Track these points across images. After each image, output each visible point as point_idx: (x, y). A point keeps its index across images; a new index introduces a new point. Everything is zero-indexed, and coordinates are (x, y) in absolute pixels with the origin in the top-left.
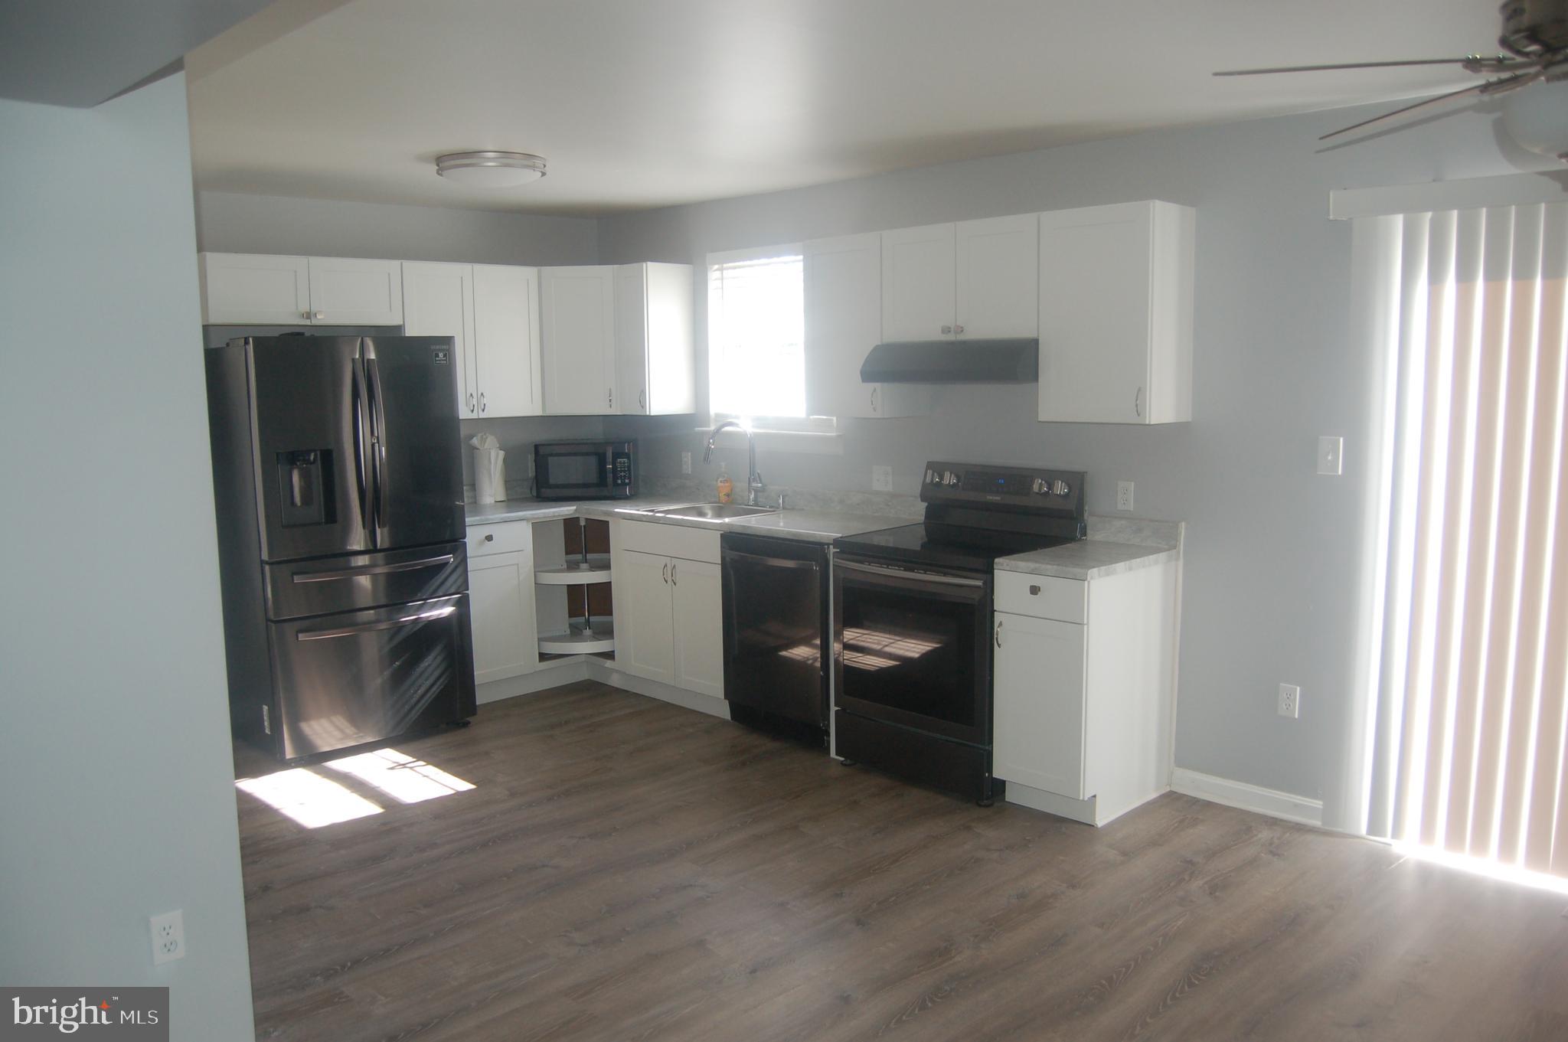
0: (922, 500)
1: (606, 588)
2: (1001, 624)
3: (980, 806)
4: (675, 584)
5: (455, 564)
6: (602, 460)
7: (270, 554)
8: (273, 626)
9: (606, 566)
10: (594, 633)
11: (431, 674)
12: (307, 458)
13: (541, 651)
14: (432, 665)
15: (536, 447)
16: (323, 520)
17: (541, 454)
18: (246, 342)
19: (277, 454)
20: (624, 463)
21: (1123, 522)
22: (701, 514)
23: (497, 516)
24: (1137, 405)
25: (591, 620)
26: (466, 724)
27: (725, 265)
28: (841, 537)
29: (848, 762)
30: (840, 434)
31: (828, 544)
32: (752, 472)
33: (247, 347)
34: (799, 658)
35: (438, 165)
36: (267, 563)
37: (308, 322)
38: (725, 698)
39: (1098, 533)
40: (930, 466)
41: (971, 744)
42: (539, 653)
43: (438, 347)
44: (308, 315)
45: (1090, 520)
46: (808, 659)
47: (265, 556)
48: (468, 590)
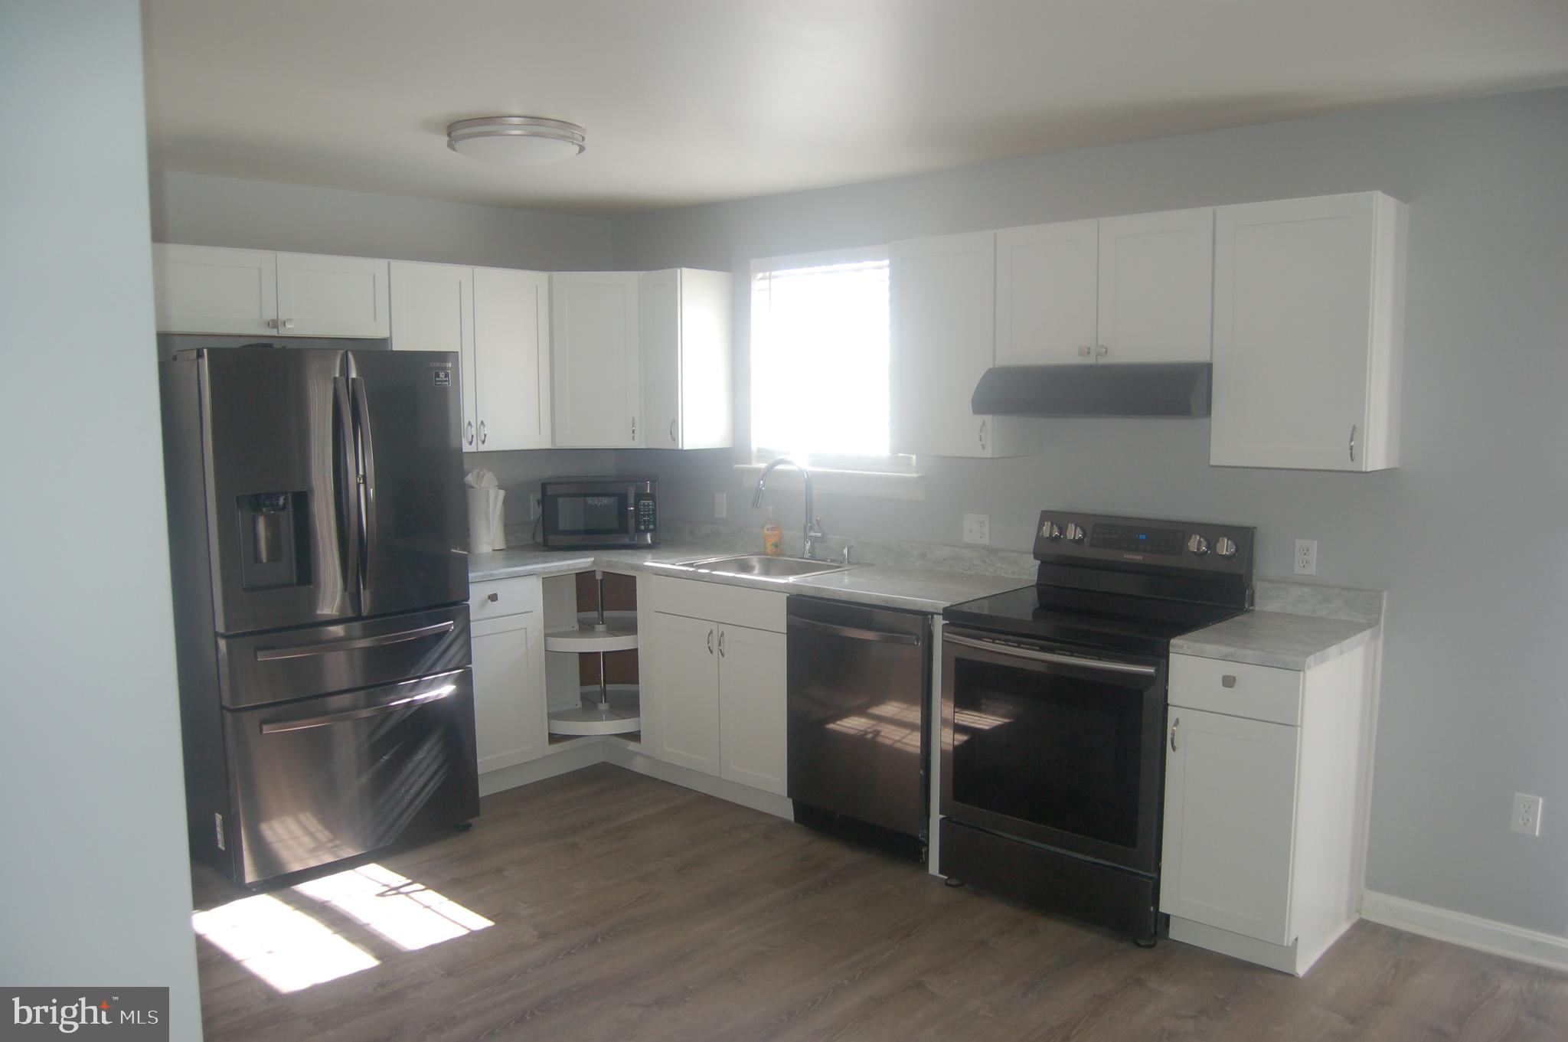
0: (1036, 558)
1: (632, 655)
2: (1177, 722)
3: (1139, 945)
4: (723, 655)
5: (456, 632)
6: (622, 500)
7: (227, 628)
8: (228, 716)
9: (631, 628)
10: (611, 706)
11: (426, 769)
12: (275, 502)
13: (552, 732)
14: (426, 760)
15: (544, 486)
16: (295, 581)
17: (549, 494)
18: (200, 355)
19: (237, 497)
20: (648, 505)
21: (1306, 589)
22: (745, 567)
23: (502, 571)
24: (1351, 448)
25: (607, 689)
26: (467, 827)
27: (774, 273)
28: (951, 606)
29: (954, 882)
30: (922, 475)
31: (932, 614)
32: (809, 518)
33: (200, 360)
34: (852, 732)
35: (449, 135)
36: (223, 636)
37: (274, 332)
38: (789, 796)
39: (1268, 600)
40: (1047, 516)
41: (1127, 868)
42: (549, 734)
43: (438, 365)
44: (274, 324)
45: (1259, 586)
46: (866, 733)
47: (220, 628)
48: (470, 663)
